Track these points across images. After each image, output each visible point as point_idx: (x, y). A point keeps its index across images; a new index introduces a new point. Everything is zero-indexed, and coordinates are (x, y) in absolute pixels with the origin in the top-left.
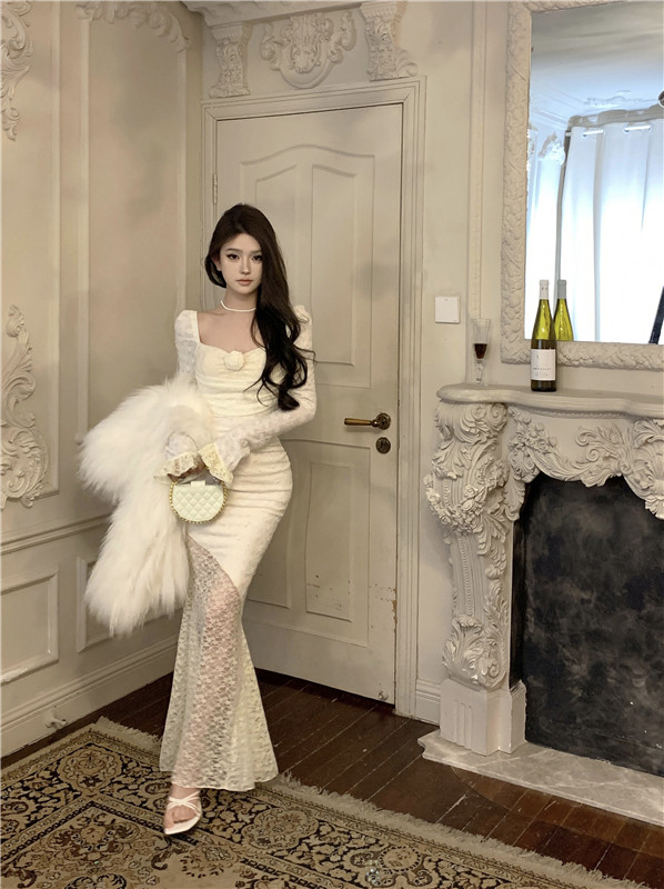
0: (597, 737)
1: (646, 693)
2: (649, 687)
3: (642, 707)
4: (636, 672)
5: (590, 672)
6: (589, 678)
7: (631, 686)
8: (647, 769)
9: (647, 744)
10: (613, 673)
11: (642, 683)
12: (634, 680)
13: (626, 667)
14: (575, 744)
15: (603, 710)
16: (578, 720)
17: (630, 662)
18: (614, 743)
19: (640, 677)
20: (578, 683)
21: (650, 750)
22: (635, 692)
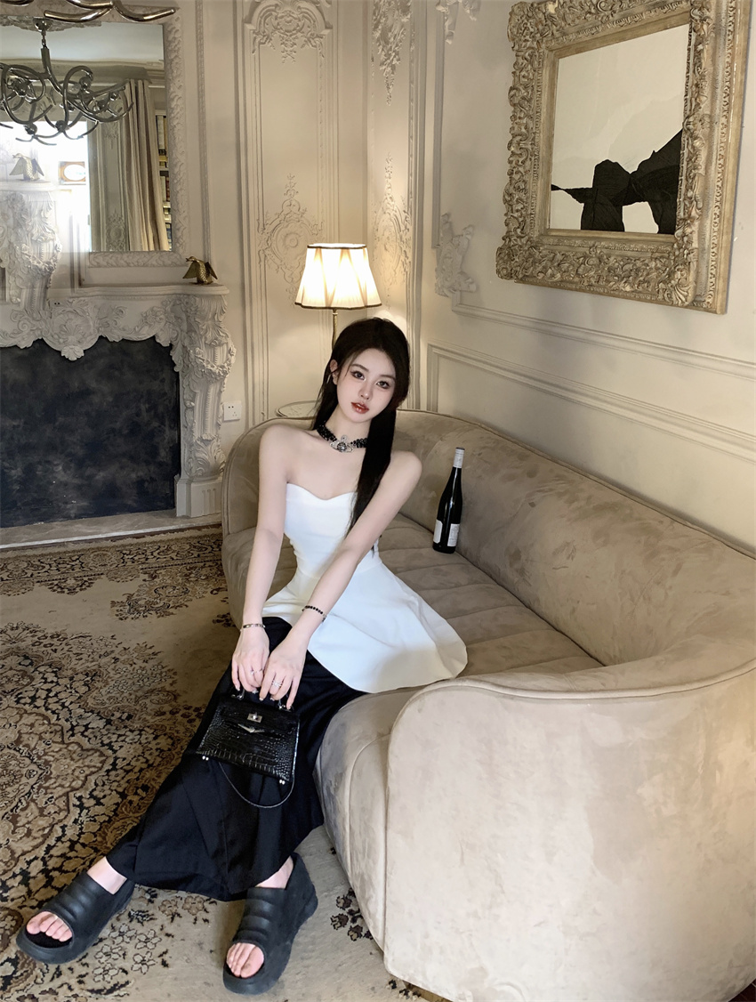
0: (32, 510)
1: (63, 473)
2: (64, 470)
3: (61, 482)
4: (55, 463)
5: (24, 473)
6: (23, 476)
7: (53, 472)
8: (68, 517)
9: (66, 503)
10: (40, 467)
11: (61, 468)
12: (55, 468)
13: (48, 462)
14: (19, 519)
15: (36, 492)
16: (19, 504)
17: (50, 458)
18: (44, 510)
19: (58, 465)
20: (16, 481)
21: (68, 506)
22: (54, 475)
